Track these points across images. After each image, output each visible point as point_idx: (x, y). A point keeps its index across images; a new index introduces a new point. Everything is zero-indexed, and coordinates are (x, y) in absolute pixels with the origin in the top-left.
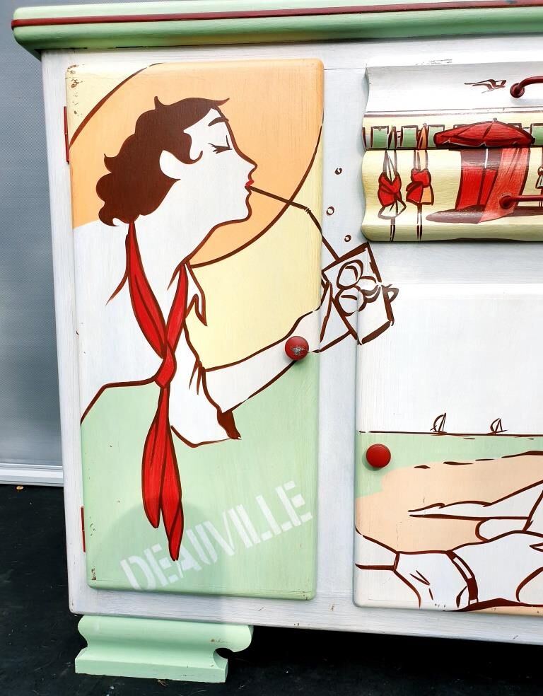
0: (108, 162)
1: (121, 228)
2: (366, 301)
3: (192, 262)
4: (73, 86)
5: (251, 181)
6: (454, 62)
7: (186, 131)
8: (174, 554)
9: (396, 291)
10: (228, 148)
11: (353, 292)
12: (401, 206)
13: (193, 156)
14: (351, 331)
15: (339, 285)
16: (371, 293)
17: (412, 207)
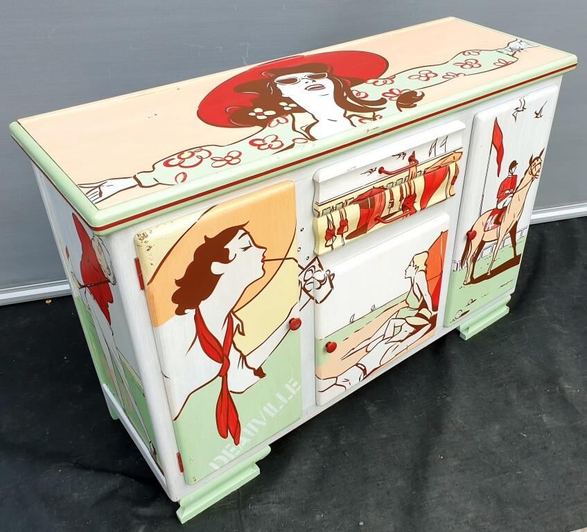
0: (178, 282)
1: (191, 313)
2: (321, 285)
3: (234, 310)
4: (148, 250)
5: (264, 257)
6: (357, 168)
7: (225, 247)
8: (237, 442)
9: (334, 275)
10: (251, 246)
11: (312, 280)
12: (334, 238)
13: (231, 257)
14: (312, 298)
15: (304, 280)
16: (323, 281)
17: (339, 237)
